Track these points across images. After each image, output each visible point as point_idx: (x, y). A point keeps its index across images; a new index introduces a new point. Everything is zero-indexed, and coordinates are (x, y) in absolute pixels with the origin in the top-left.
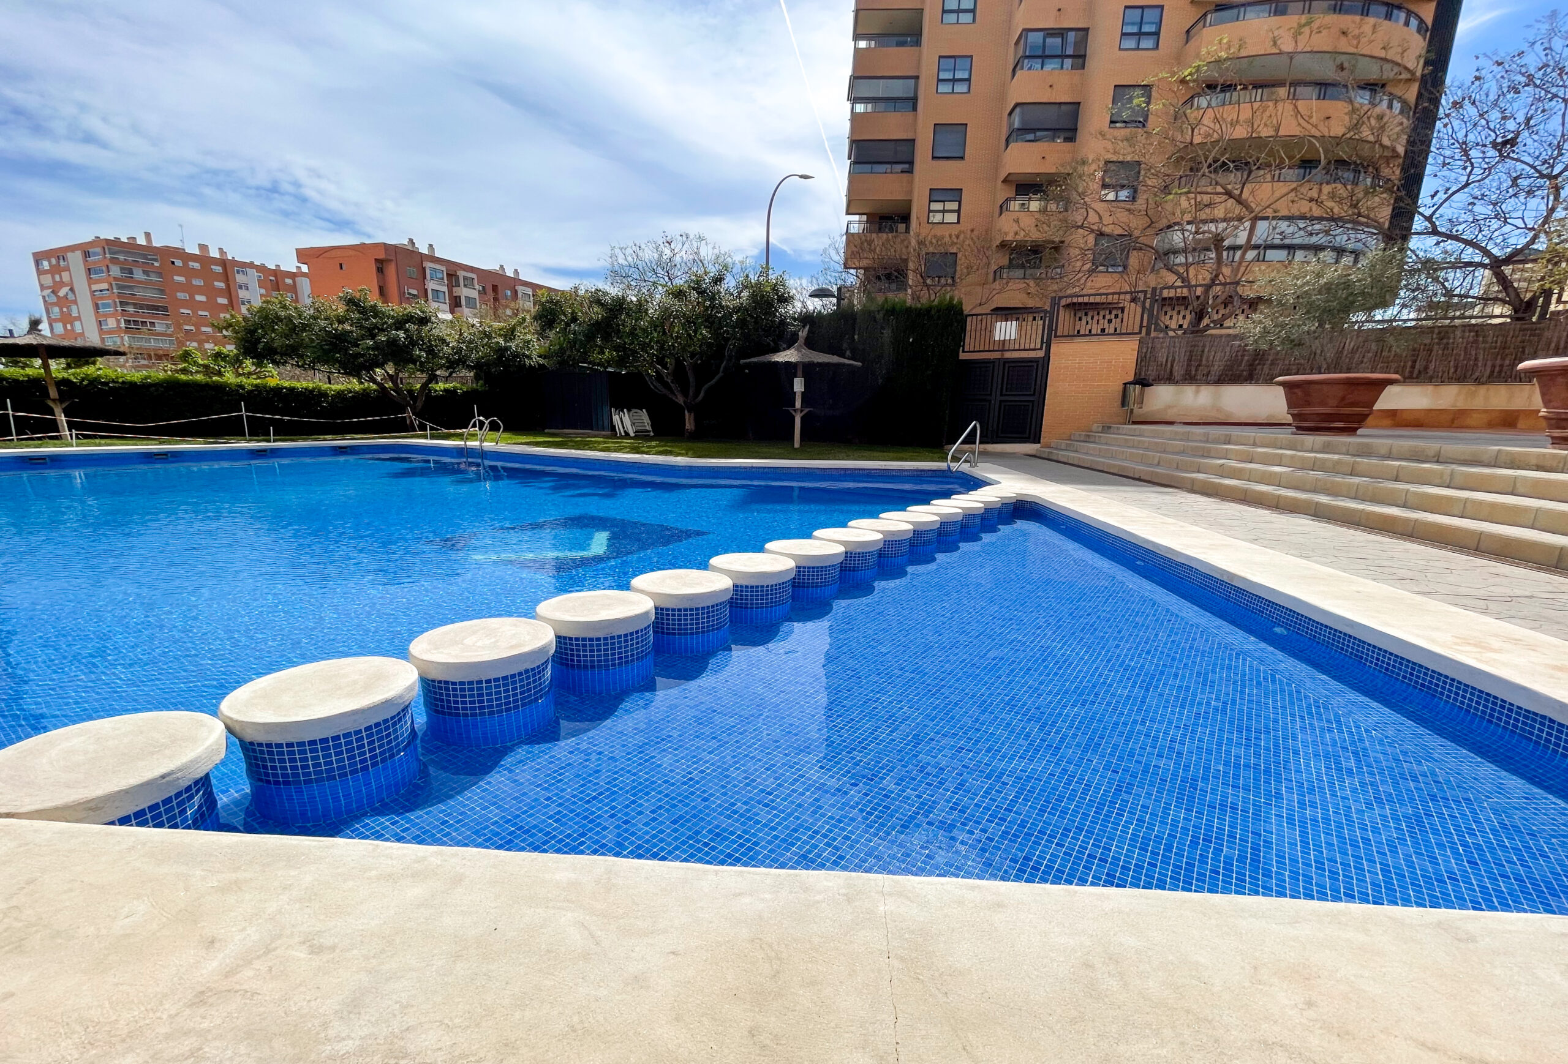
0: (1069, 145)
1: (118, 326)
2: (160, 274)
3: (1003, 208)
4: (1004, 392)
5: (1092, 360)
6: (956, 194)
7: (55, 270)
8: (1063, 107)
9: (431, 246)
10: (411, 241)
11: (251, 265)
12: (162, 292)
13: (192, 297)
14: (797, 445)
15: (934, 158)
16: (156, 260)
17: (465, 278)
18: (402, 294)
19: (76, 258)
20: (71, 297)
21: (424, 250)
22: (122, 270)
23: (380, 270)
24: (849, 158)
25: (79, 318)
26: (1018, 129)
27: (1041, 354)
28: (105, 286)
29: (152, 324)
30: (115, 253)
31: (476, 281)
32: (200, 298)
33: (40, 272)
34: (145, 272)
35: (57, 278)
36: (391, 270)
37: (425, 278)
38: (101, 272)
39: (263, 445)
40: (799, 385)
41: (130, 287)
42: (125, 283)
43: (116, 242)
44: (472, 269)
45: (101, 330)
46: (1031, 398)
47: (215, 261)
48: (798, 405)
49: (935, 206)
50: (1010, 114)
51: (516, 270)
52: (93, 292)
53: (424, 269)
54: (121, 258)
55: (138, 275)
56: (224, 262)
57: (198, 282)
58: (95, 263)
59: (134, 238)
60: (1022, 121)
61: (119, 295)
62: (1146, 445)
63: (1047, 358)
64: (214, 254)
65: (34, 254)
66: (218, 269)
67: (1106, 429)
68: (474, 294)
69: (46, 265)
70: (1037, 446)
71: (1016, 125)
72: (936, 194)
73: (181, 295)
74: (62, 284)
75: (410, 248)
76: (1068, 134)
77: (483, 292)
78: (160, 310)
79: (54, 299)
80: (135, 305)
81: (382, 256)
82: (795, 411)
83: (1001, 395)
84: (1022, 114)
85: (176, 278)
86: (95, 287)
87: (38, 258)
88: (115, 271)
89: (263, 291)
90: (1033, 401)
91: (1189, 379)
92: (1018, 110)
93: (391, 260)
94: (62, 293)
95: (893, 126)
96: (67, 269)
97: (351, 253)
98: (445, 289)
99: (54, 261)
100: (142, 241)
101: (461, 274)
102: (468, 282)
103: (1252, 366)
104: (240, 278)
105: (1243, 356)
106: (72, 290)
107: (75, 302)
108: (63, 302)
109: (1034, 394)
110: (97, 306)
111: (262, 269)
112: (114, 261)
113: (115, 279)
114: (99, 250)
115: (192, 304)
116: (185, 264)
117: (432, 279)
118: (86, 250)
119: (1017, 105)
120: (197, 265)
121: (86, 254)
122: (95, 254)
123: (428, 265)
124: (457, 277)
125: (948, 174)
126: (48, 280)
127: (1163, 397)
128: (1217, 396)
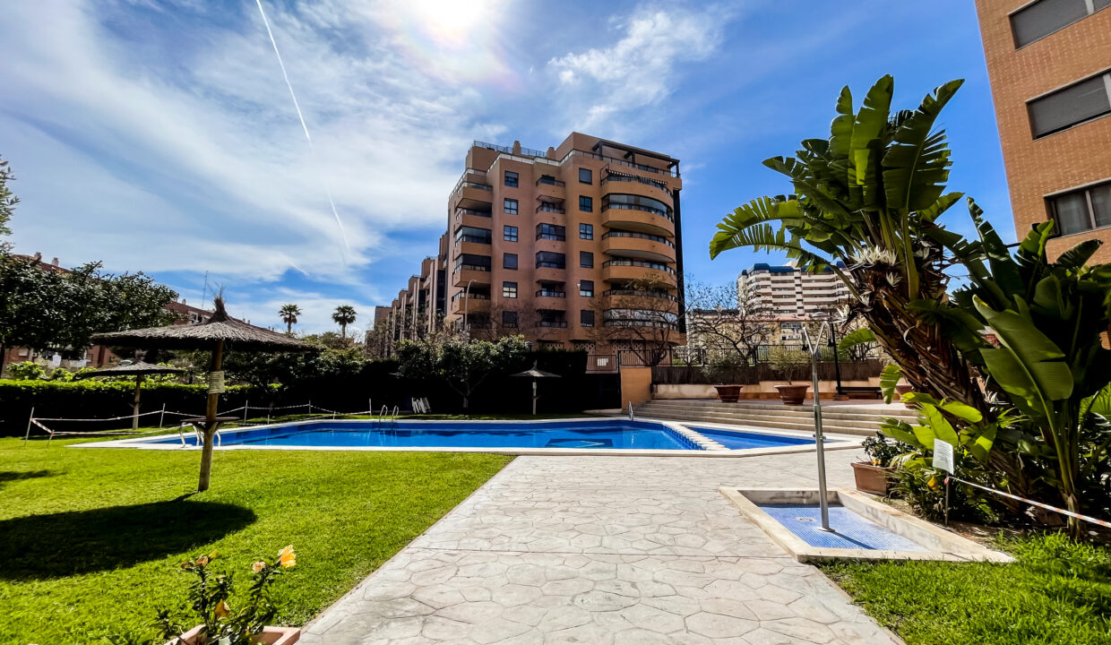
0: (562, 270)
5: (635, 375)
6: (516, 285)
8: (559, 256)
14: (534, 413)
15: (504, 267)
27: (617, 372)
40: (534, 386)
46: (616, 390)
48: (535, 394)
49: (506, 289)
50: (538, 255)
60: (543, 258)
62: (673, 407)
63: (619, 374)
67: (649, 402)
70: (621, 410)
71: (541, 260)
72: (506, 284)
76: (561, 266)
82: (534, 397)
84: (543, 255)
91: (670, 382)
119: (540, 252)
125: (511, 276)
127: (662, 389)
128: (679, 389)
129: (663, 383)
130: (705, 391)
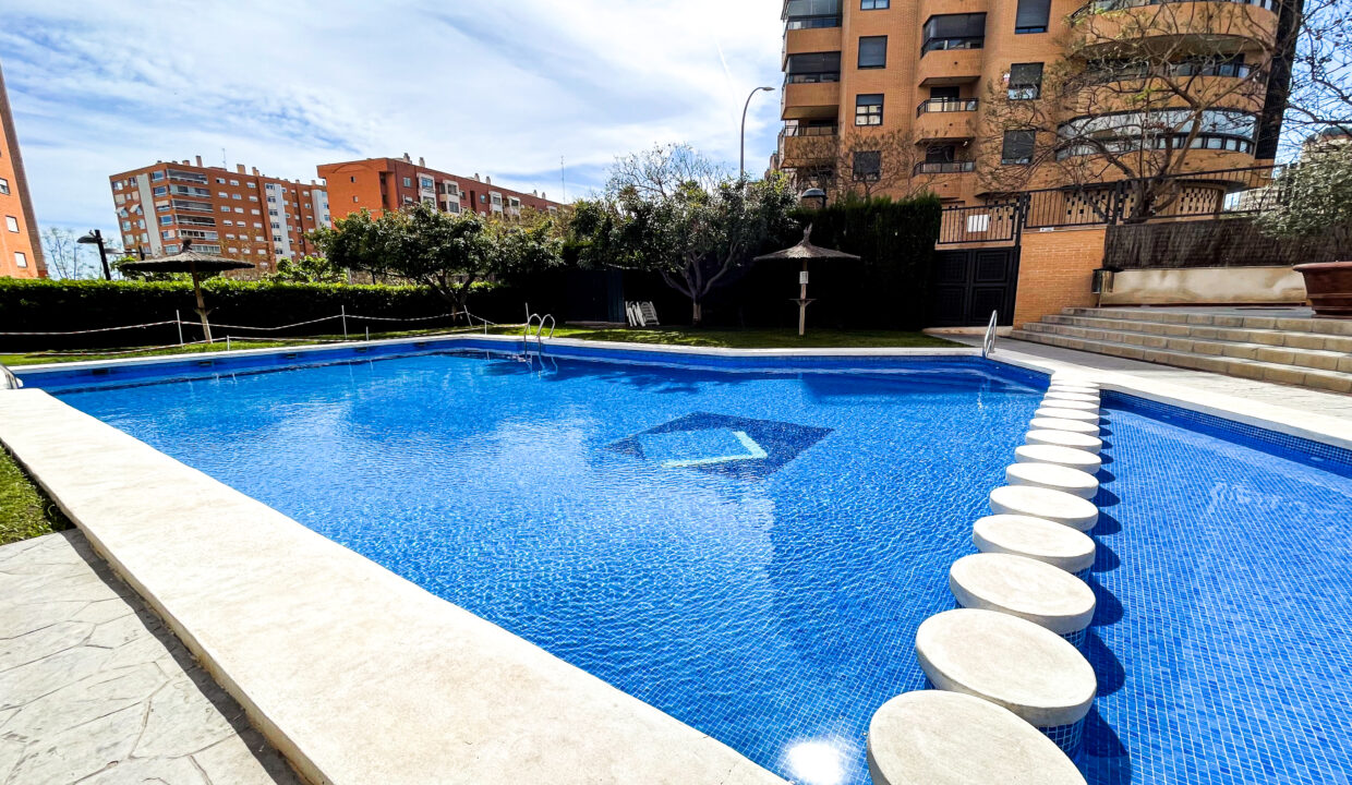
0: (975, 51)
1: (177, 237)
2: (208, 192)
3: (921, 110)
4: (978, 280)
5: (1061, 249)
6: (879, 99)
7: (127, 190)
8: (972, 17)
9: (422, 159)
10: (406, 155)
11: (277, 181)
12: (210, 206)
13: (232, 209)
14: (801, 332)
15: (860, 67)
16: (205, 179)
17: (449, 186)
18: (400, 203)
19: (143, 180)
20: (140, 213)
21: (416, 162)
22: (180, 189)
23: (383, 182)
24: (784, 70)
25: (145, 231)
26: (934, 39)
27: (1012, 244)
28: (166, 203)
29: (202, 234)
30: (174, 174)
31: (458, 188)
32: (239, 210)
33: (115, 192)
34: (198, 190)
35: (129, 197)
36: (392, 181)
37: (418, 186)
38: (164, 190)
39: (361, 343)
40: (803, 278)
41: (186, 204)
42: (182, 201)
43: (173, 165)
44: (454, 178)
45: (163, 240)
46: (1004, 285)
47: (249, 178)
48: (803, 296)
49: (862, 110)
50: (925, 25)
51: (488, 178)
52: (157, 208)
53: (417, 179)
54: (179, 178)
55: (192, 192)
56: (257, 180)
57: (238, 197)
58: (158, 183)
59: (188, 161)
60: (937, 32)
61: (178, 210)
62: (1140, 328)
63: (1018, 248)
64: (249, 172)
65: (111, 177)
66: (252, 185)
67: (1080, 312)
68: (456, 199)
69: (120, 186)
70: (1010, 328)
71: (932, 35)
72: (862, 99)
73: (224, 209)
74: (132, 202)
75: (406, 161)
76: (975, 42)
77: (463, 198)
78: (207, 221)
79: (126, 215)
80: (189, 218)
81: (385, 169)
82: (801, 301)
83: (975, 282)
84: (937, 25)
85: (220, 194)
86: (158, 204)
87: (114, 180)
88: (174, 190)
89: (287, 203)
90: (1004, 288)
91: (1156, 263)
92: (933, 21)
93: (391, 173)
94: (132, 210)
95: (821, 41)
96: (137, 189)
97: (362, 167)
98: (434, 196)
99: (126, 183)
100: (194, 163)
101: (447, 182)
102: (452, 190)
103: (1217, 250)
104: (269, 192)
105: (1209, 241)
106: (140, 207)
107: (143, 217)
108: (134, 217)
109: (1005, 281)
110: (159, 220)
111: (285, 183)
112: (173, 181)
113: (174, 196)
114: (161, 172)
115: (232, 216)
116: (228, 182)
117: (424, 187)
118: (151, 172)
119: (932, 17)
120: (236, 183)
121: (152, 176)
122: (159, 176)
123: (420, 175)
124: (443, 185)
125: (871, 81)
126: (121, 199)
127: (1129, 281)
128: (1183, 280)
129: (1136, 264)
130: (1270, 285)
